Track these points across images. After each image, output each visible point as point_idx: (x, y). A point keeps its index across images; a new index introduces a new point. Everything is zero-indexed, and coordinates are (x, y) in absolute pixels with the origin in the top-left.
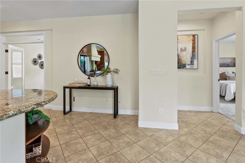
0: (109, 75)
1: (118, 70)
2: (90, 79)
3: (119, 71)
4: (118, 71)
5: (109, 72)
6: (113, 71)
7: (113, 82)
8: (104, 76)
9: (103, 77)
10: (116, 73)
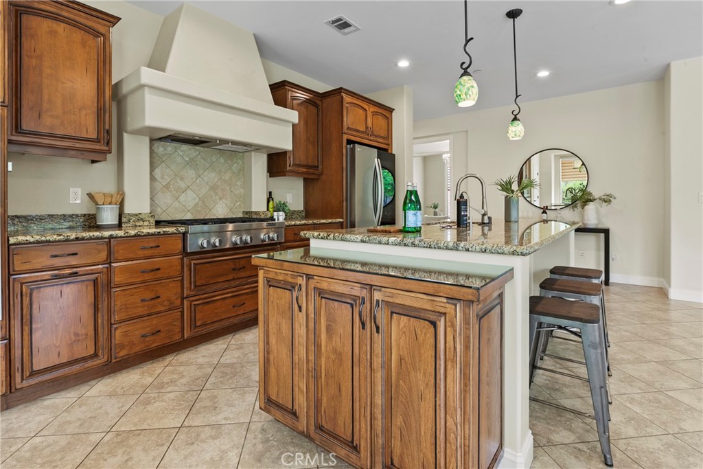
0: (591, 207)
1: (611, 197)
2: (546, 213)
3: (615, 198)
4: (611, 199)
5: (591, 201)
6: (600, 199)
7: (598, 219)
8: (576, 209)
9: (574, 210)
10: (605, 202)
